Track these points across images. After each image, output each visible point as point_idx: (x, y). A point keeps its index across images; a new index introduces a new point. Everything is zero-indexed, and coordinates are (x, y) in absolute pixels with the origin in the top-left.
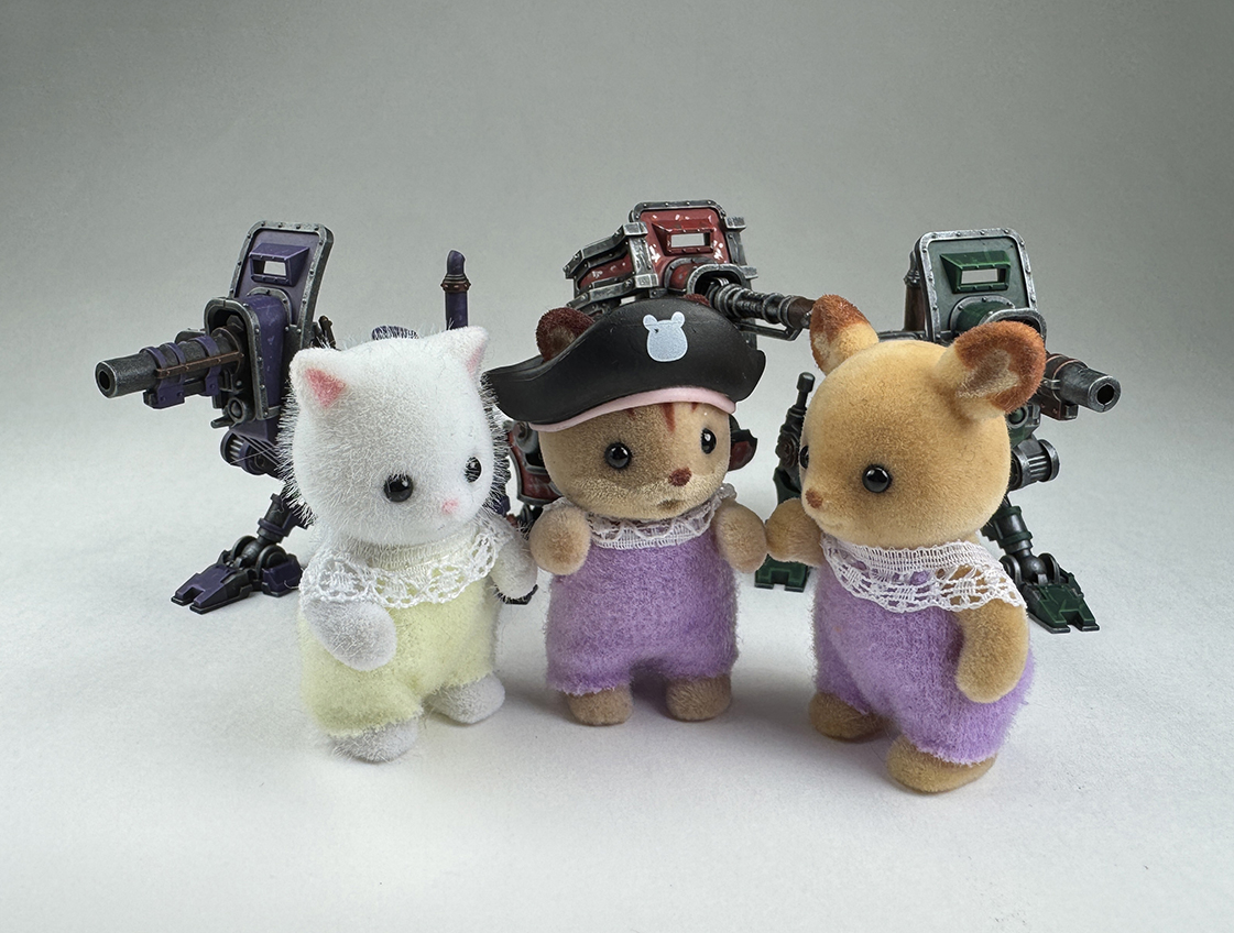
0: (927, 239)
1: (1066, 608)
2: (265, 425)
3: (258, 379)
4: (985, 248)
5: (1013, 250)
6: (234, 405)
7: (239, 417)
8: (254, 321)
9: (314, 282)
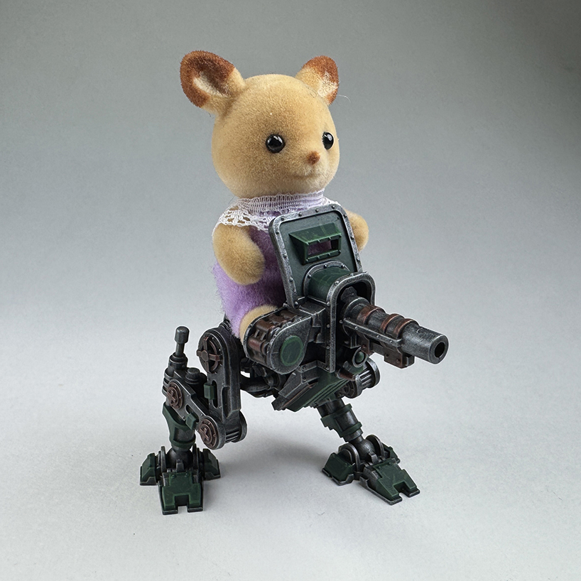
0: (278, 222)
1: (397, 481)
4: (320, 222)
5: (339, 221)
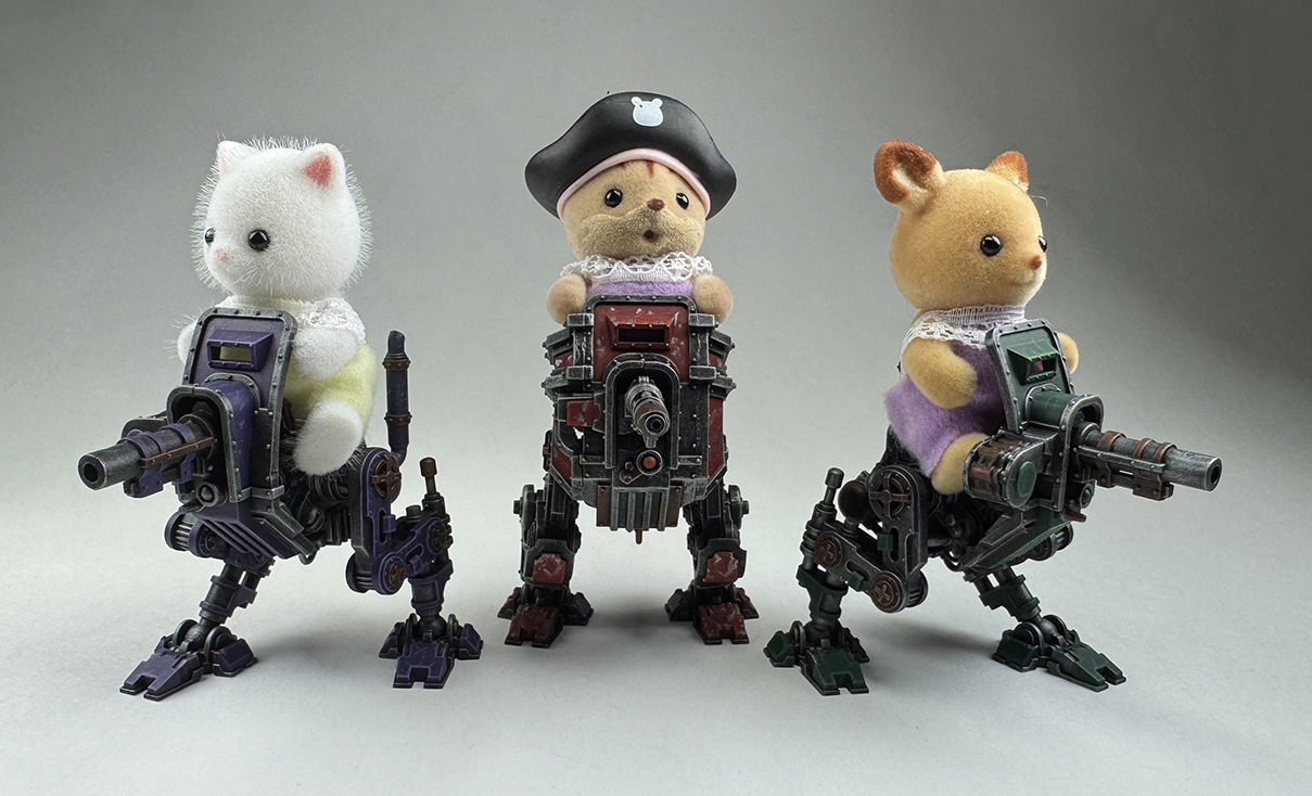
0: (997, 333)
1: (1097, 666)
2: (237, 508)
3: (232, 462)
4: (1032, 339)
5: (1049, 339)
6: (204, 489)
7: (211, 501)
8: (227, 405)
9: (284, 367)
